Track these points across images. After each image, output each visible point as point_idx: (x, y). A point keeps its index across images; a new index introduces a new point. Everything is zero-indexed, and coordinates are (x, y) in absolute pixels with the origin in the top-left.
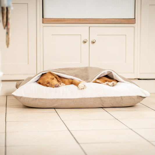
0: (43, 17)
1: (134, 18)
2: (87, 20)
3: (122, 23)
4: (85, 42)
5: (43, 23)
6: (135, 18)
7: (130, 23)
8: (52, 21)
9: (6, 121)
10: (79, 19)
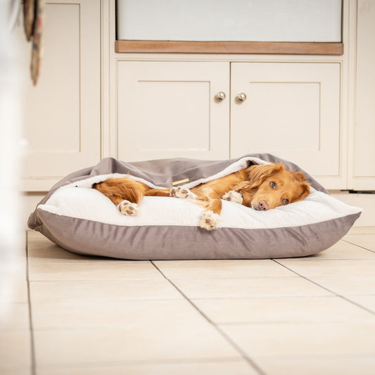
0: (117, 38)
1: (340, 41)
2: (224, 46)
3: (310, 52)
4: (219, 99)
5: (117, 51)
6: (342, 42)
7: (330, 52)
8: (139, 48)
9: (30, 280)
10: (207, 44)
